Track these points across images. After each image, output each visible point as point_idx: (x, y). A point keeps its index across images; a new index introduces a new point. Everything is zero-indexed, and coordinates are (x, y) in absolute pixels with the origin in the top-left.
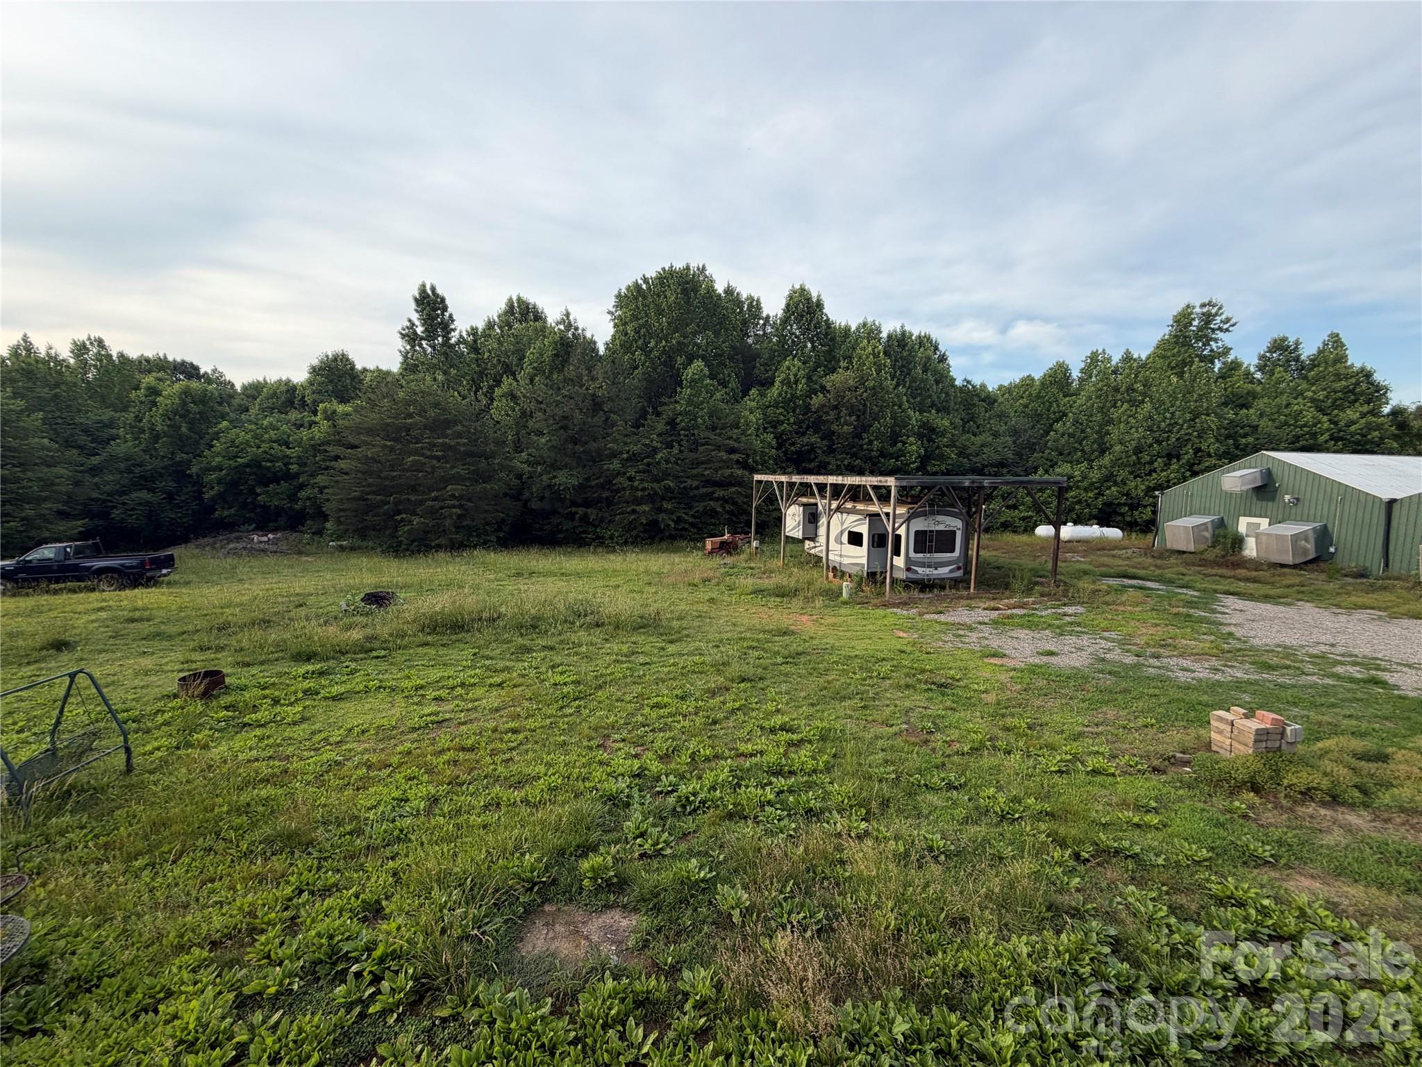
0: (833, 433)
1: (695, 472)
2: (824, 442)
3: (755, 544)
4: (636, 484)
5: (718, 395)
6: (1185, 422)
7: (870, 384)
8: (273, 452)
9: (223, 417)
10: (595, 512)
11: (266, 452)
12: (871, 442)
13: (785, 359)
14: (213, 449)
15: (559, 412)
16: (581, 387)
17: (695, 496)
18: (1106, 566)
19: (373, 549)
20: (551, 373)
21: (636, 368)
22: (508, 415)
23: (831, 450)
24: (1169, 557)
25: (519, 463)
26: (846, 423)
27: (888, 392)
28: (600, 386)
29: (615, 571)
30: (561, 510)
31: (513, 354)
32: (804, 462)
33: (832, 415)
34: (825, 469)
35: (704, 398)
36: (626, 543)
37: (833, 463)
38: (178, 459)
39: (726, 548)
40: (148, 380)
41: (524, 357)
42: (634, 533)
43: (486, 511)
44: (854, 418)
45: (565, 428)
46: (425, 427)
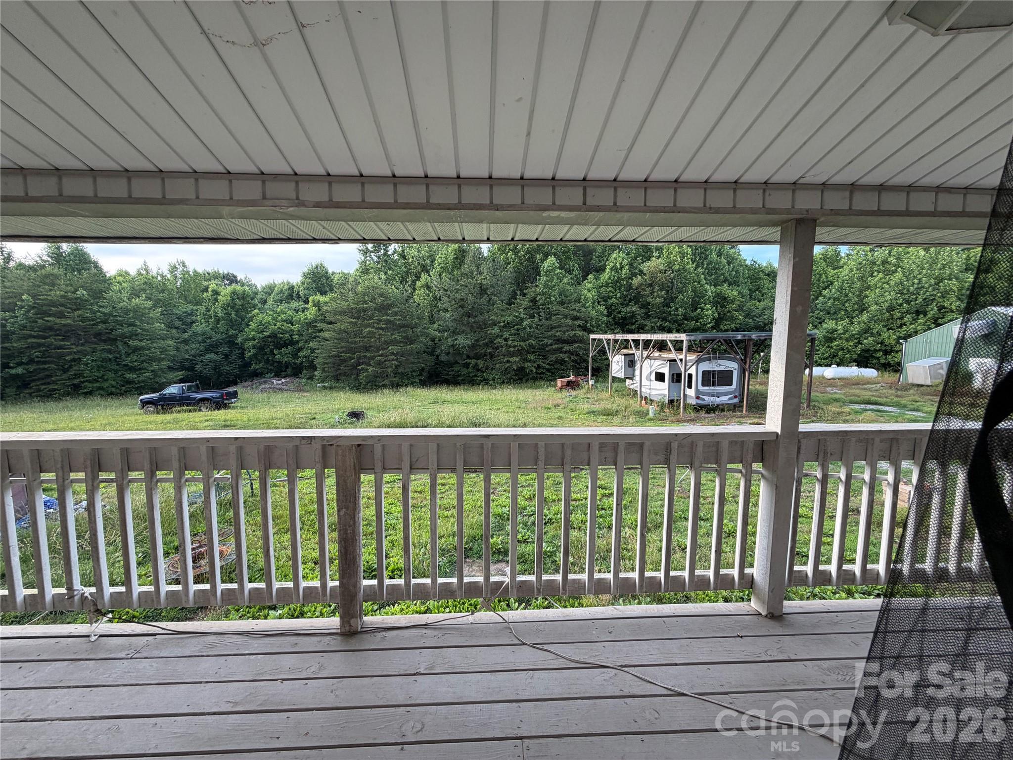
0: (649, 304)
1: (549, 333)
2: (643, 311)
3: (591, 382)
4: (510, 343)
5: (566, 280)
6: (931, 285)
7: (676, 267)
8: (283, 328)
9: (254, 306)
10: (482, 362)
11: (279, 328)
12: (677, 309)
13: (613, 252)
14: (250, 327)
15: (458, 296)
16: (473, 278)
17: (550, 350)
18: (856, 396)
19: (344, 388)
20: (452, 270)
21: (509, 263)
22: (425, 299)
23: (647, 316)
24: (910, 389)
25: (433, 330)
26: (658, 296)
27: (690, 273)
28: (485, 278)
29: (496, 400)
30: (460, 362)
31: (428, 258)
32: (628, 325)
33: (648, 290)
34: (643, 329)
35: (556, 283)
36: (503, 382)
37: (648, 324)
38: (230, 333)
39: (571, 385)
40: (213, 286)
41: (435, 260)
42: (509, 376)
43: (413, 363)
44: (664, 292)
45: (462, 307)
46: (375, 309)
